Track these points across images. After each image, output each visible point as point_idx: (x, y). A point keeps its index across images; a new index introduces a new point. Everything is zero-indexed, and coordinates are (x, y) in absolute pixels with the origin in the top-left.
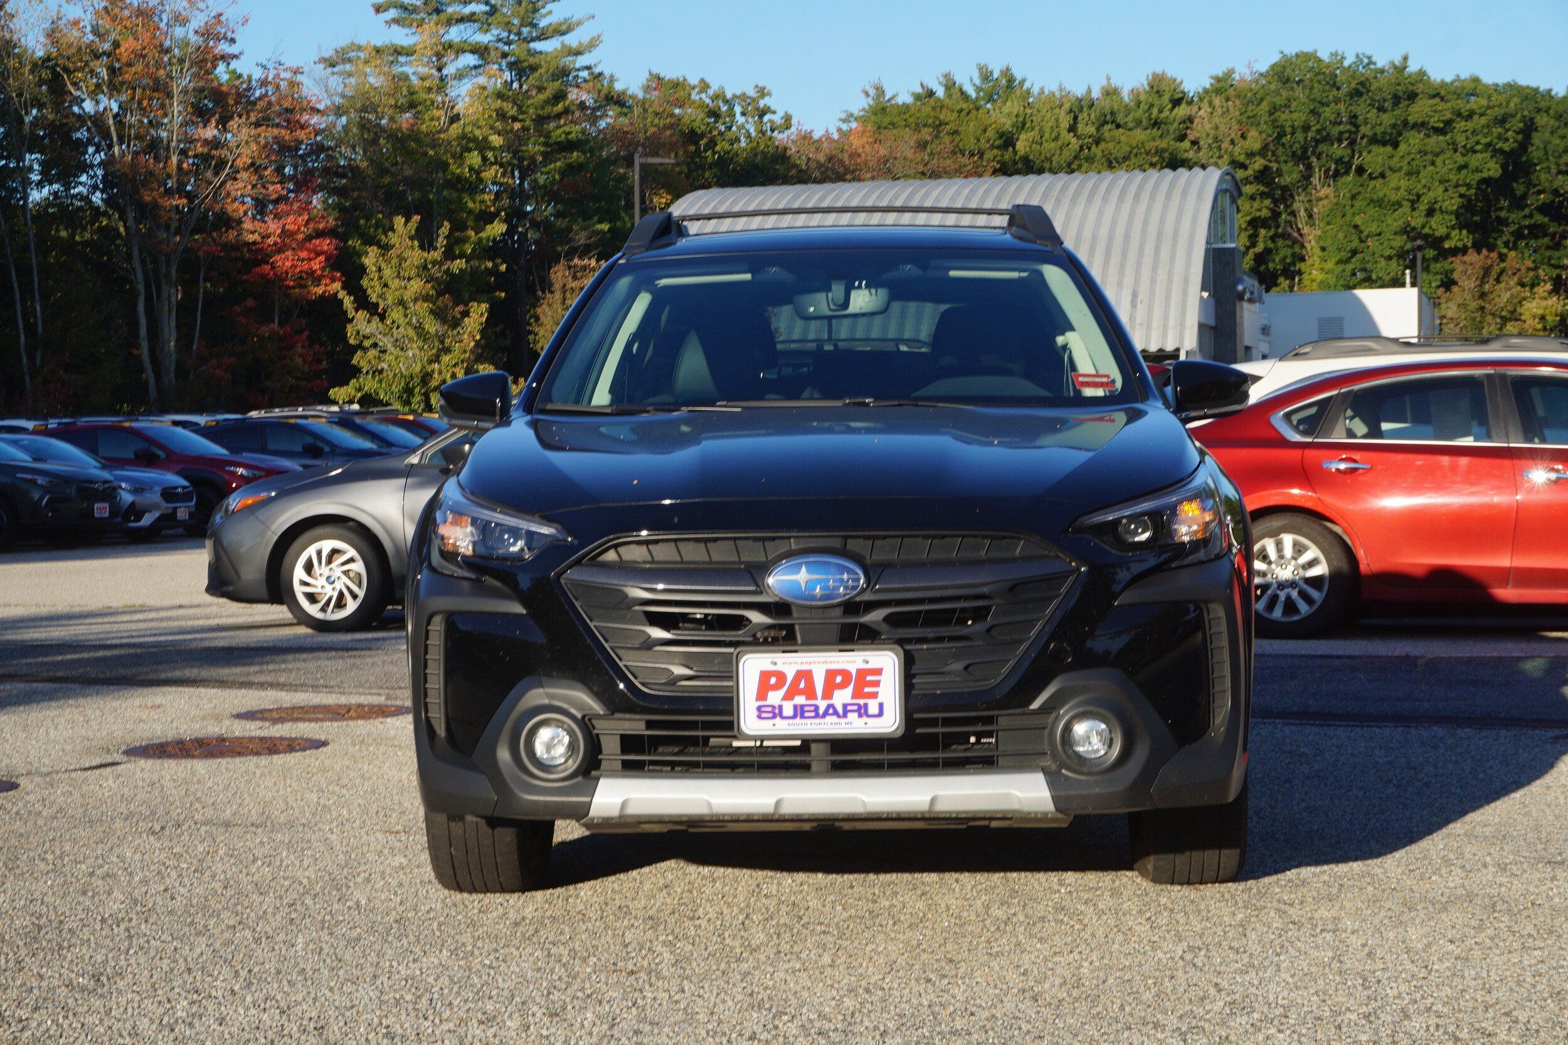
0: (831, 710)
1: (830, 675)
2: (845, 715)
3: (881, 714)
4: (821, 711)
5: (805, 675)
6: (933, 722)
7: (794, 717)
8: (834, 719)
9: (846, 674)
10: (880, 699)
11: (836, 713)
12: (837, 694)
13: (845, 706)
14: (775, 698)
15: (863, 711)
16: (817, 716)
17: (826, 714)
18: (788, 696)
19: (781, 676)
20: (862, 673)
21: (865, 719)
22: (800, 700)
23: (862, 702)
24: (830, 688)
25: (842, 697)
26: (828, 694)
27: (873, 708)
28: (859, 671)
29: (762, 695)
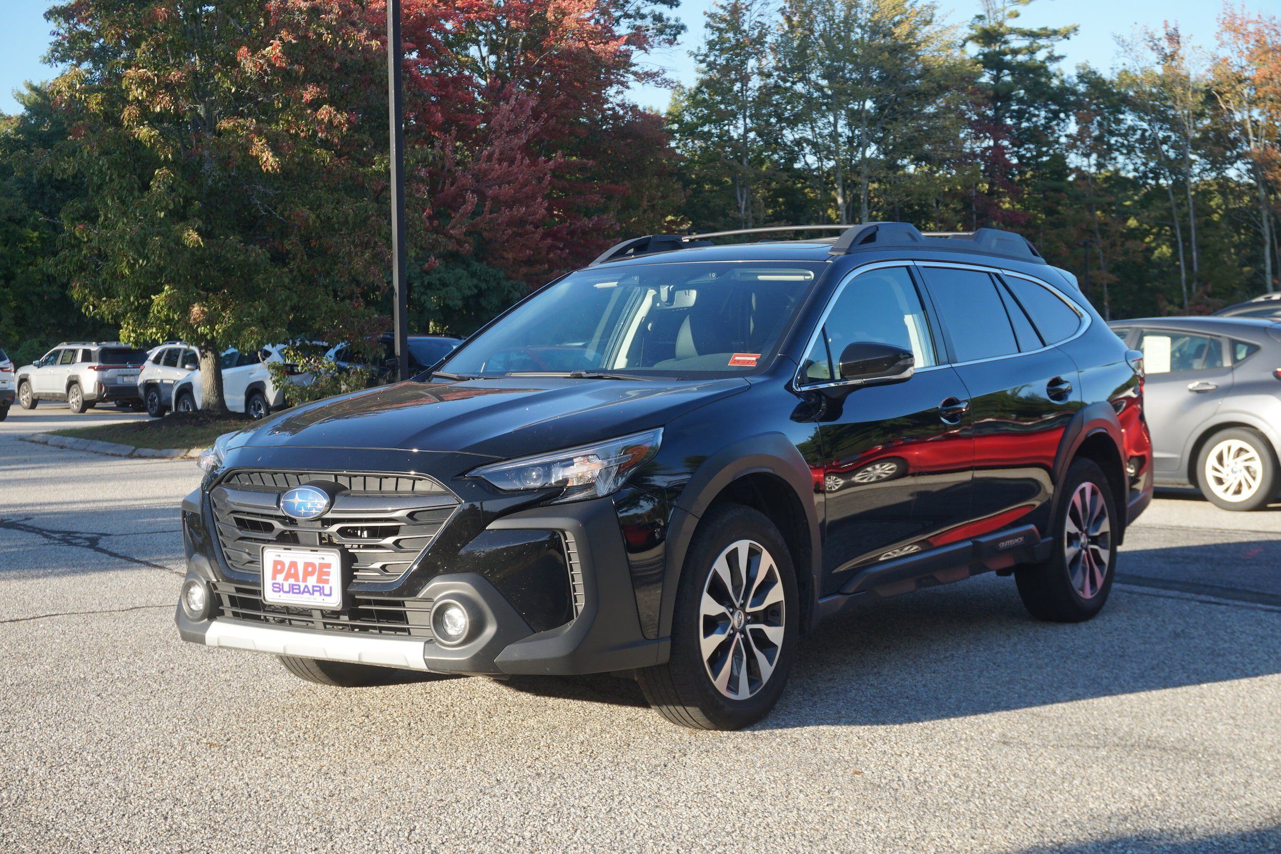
0: (306, 590)
1: (307, 565)
2: (313, 594)
3: (330, 595)
4: (302, 589)
5: (294, 564)
6: (368, 602)
7: (289, 592)
8: (308, 595)
9: (312, 565)
10: (330, 584)
11: (309, 592)
12: (309, 578)
13: (314, 587)
14: (280, 578)
15: (321, 591)
16: (299, 593)
17: (304, 592)
18: (286, 579)
19: (282, 563)
20: (322, 566)
21: (323, 597)
22: (292, 581)
23: (321, 585)
24: (307, 574)
25: (312, 581)
26: (305, 580)
27: (327, 591)
28: (320, 564)
29: (274, 578)
